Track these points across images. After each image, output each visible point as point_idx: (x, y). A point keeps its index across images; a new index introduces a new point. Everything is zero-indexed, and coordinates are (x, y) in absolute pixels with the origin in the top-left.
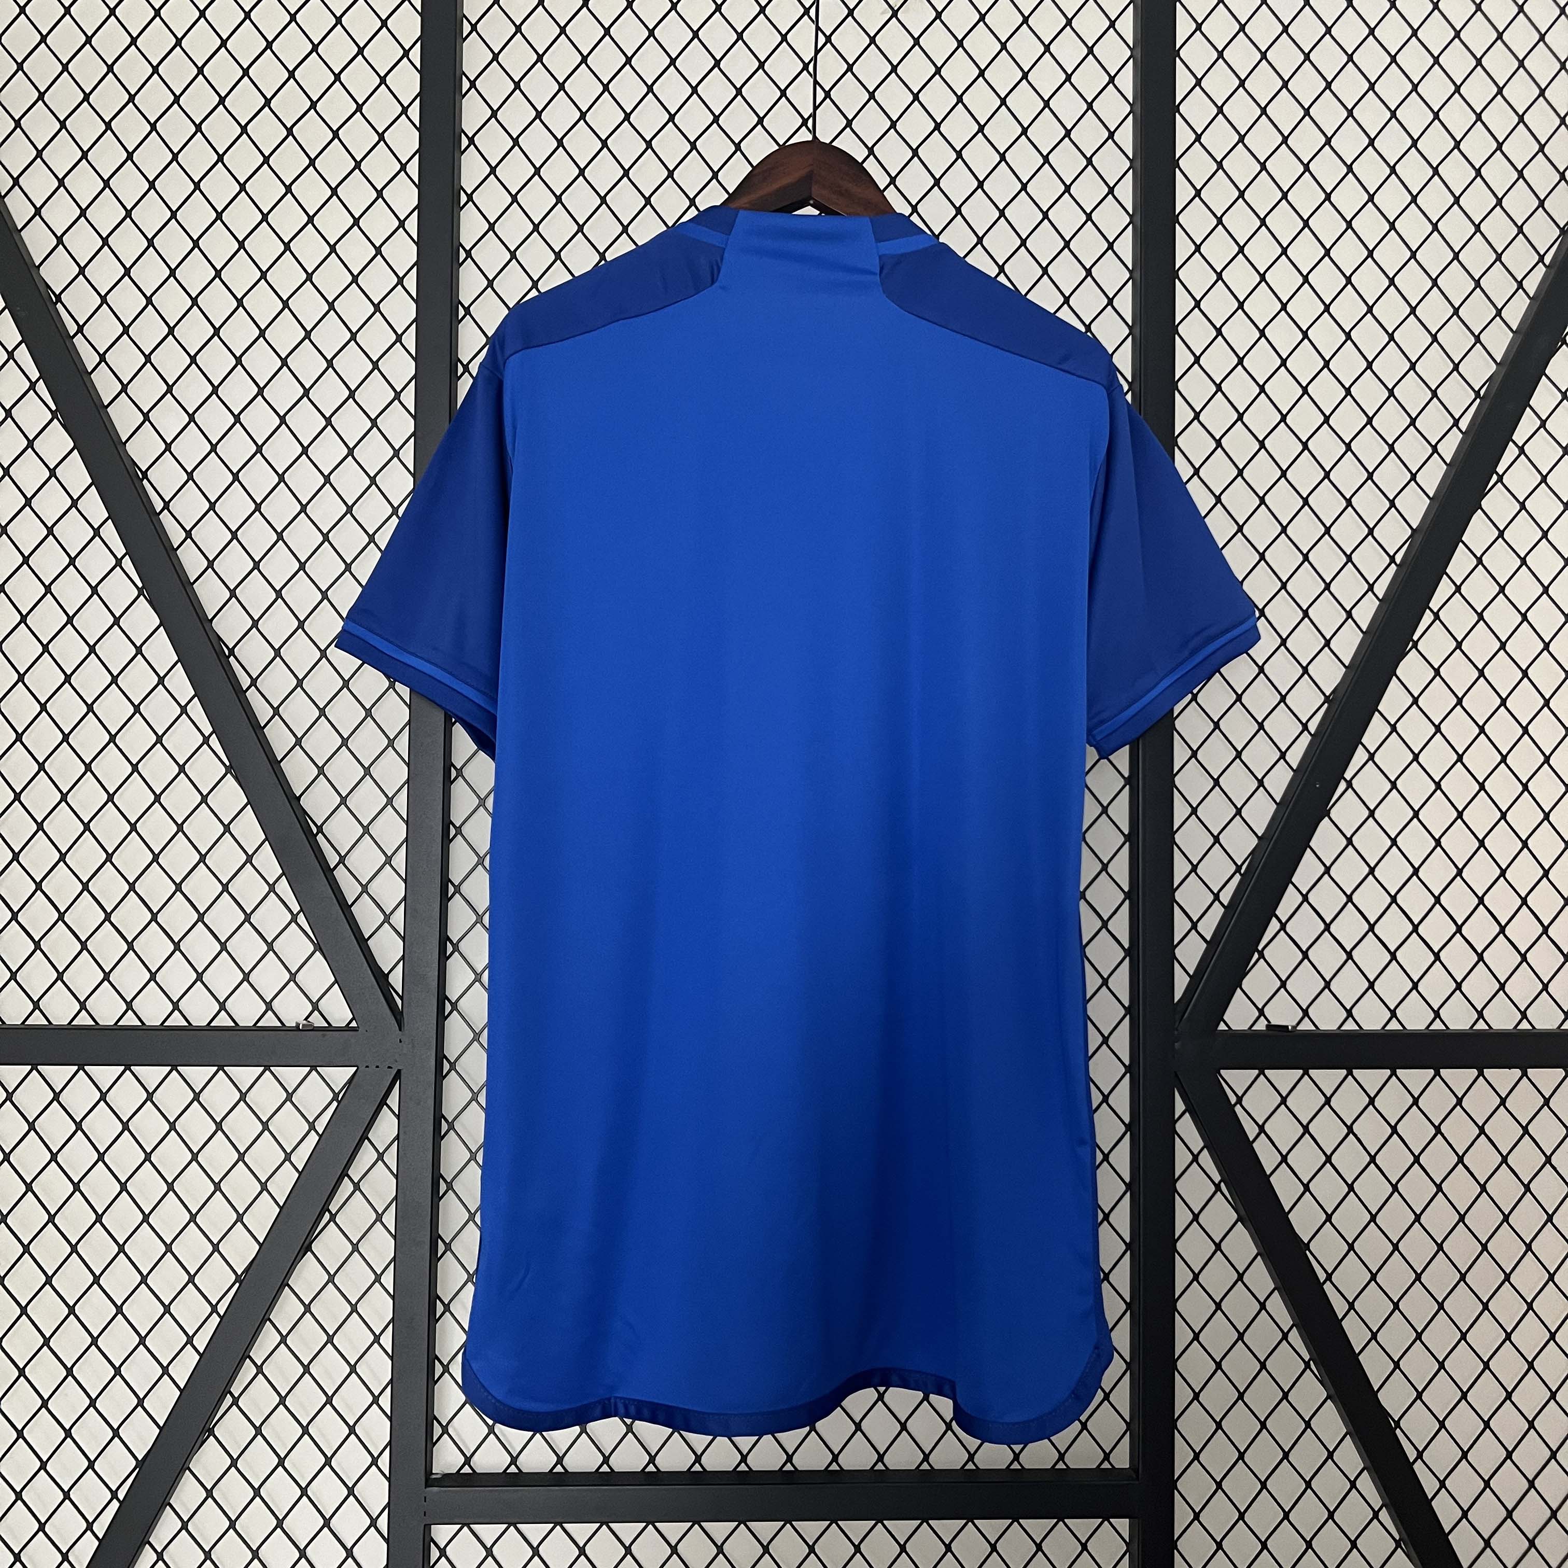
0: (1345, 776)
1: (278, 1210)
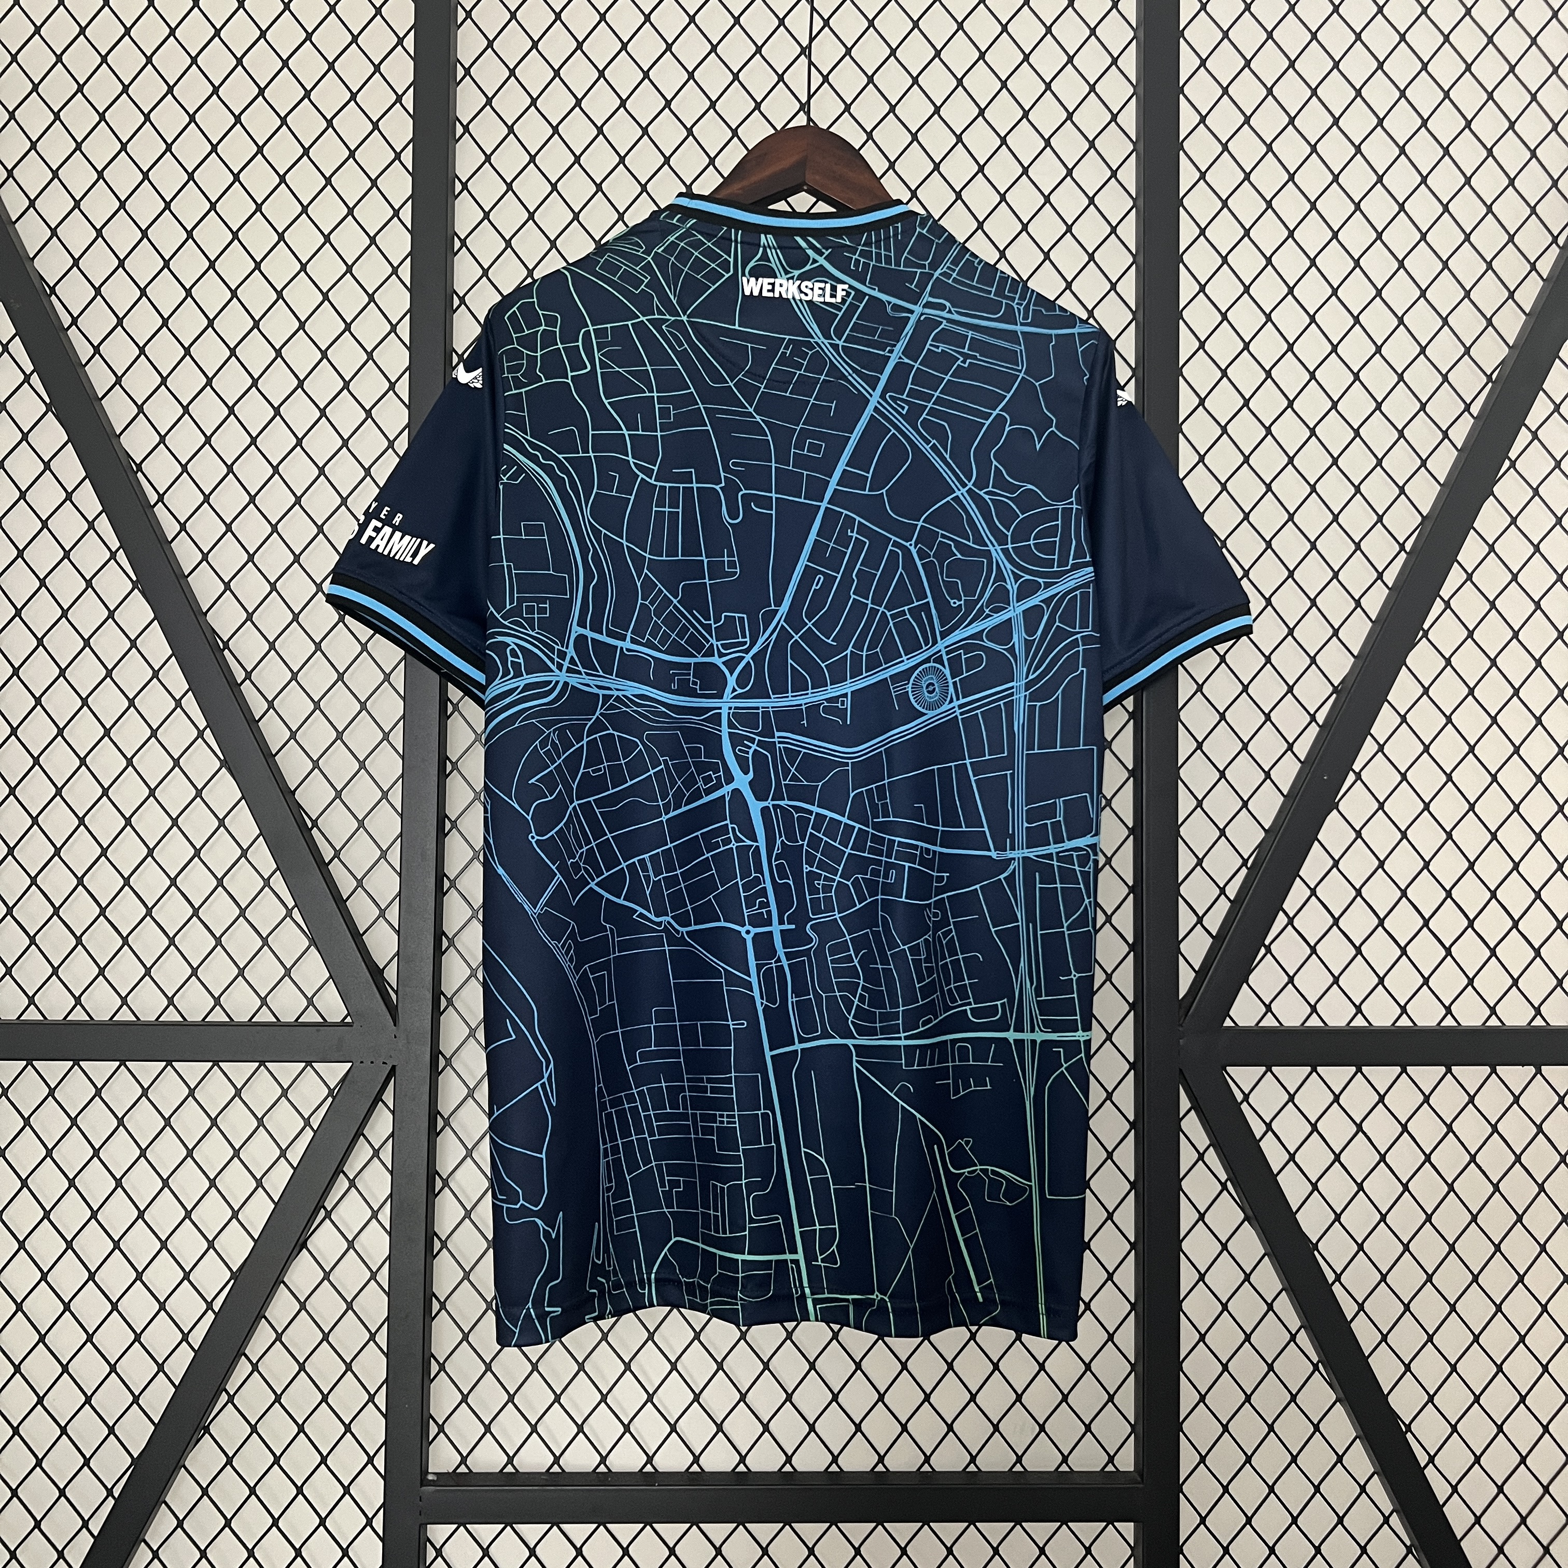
0: (1353, 767)
1: (273, 1206)
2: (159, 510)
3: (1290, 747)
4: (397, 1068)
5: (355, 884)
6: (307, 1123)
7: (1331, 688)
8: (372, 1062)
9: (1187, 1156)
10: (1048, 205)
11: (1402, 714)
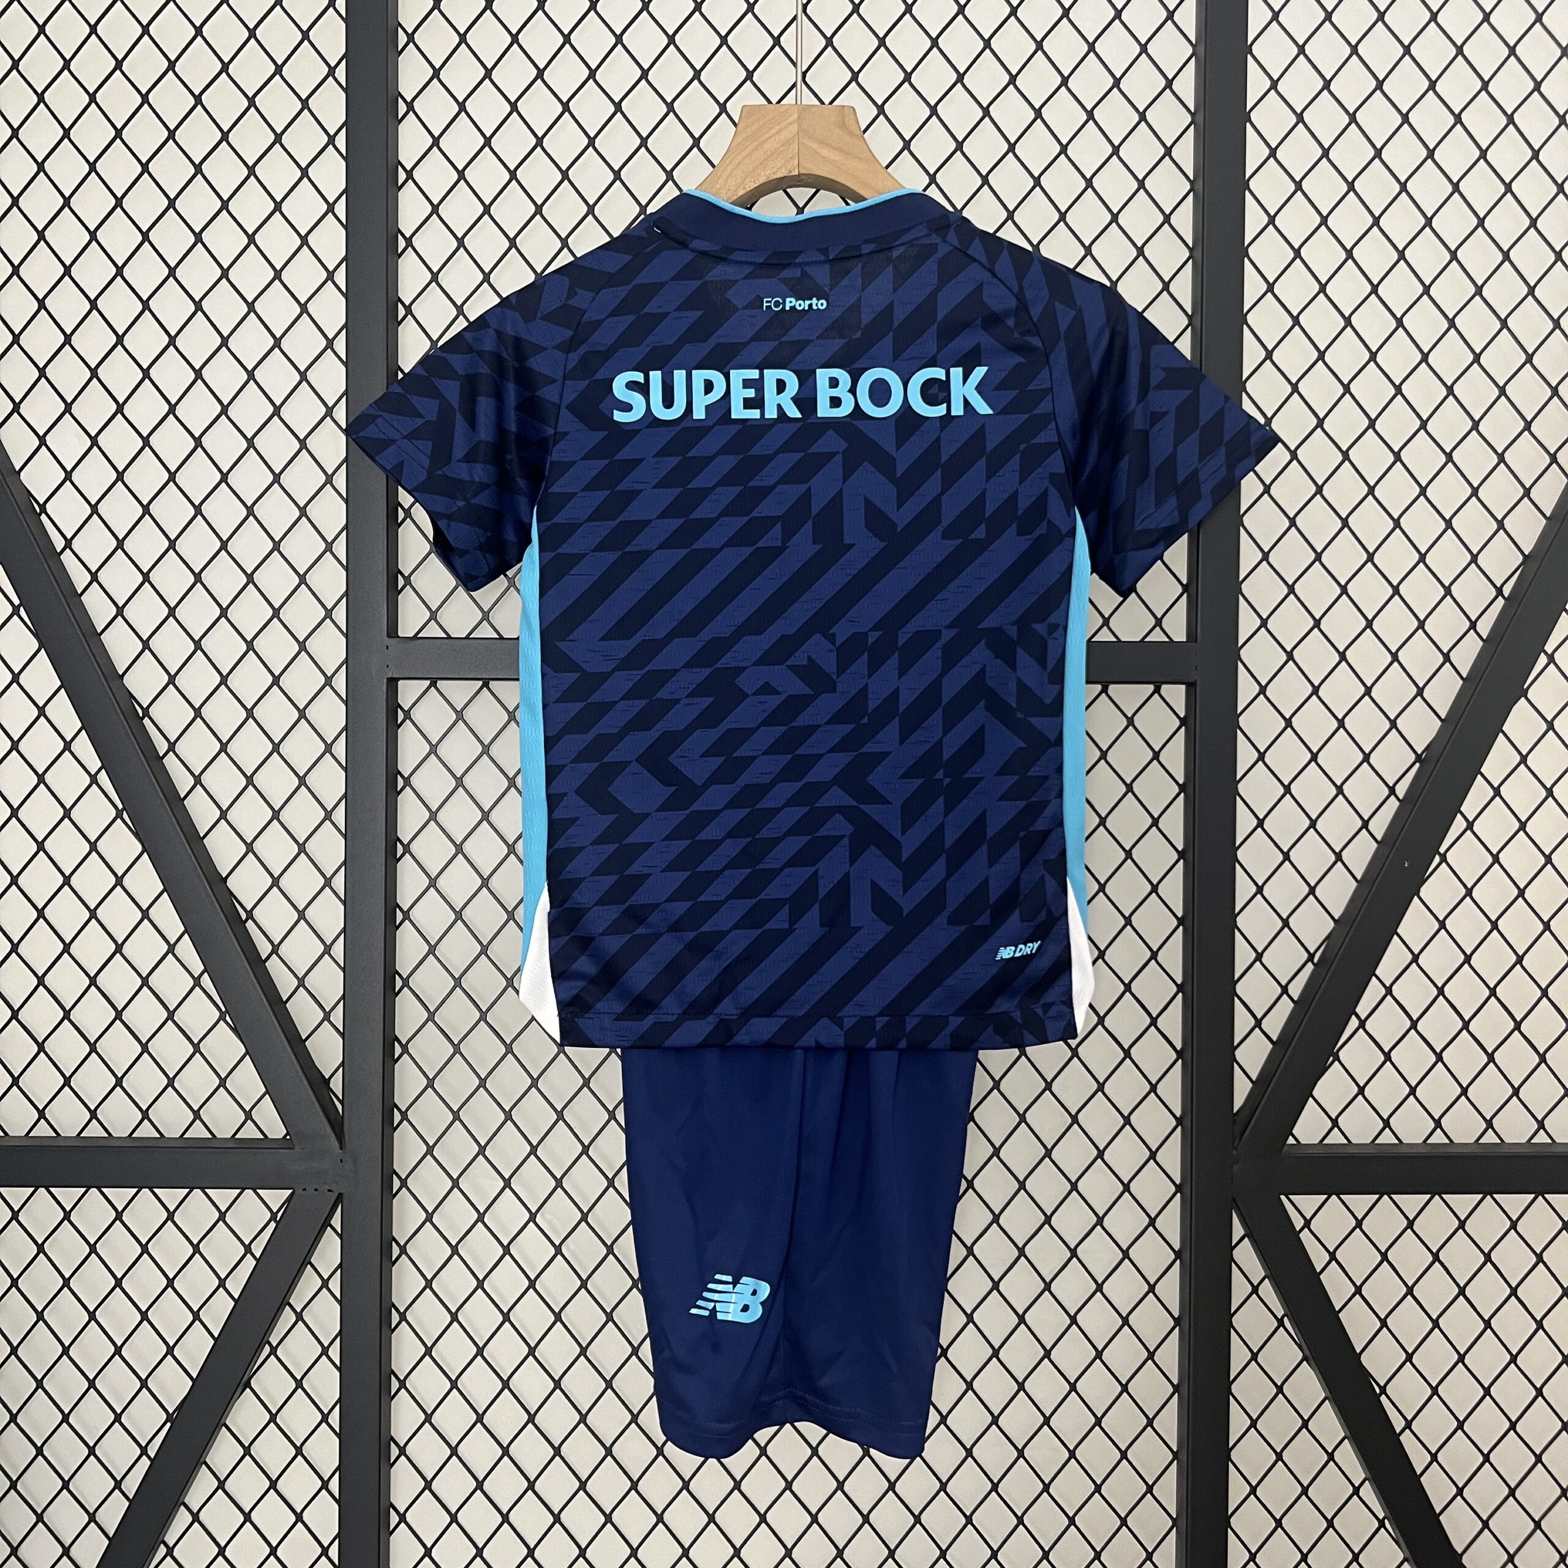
1: (212, 1342)
2: (67, 558)
3: (1365, 824)
4: (345, 1196)
5: (295, 983)
6: (248, 1249)
7: (1413, 756)
8: (316, 1190)
9: (1239, 1288)
10: (1090, 190)
11: (1496, 786)
